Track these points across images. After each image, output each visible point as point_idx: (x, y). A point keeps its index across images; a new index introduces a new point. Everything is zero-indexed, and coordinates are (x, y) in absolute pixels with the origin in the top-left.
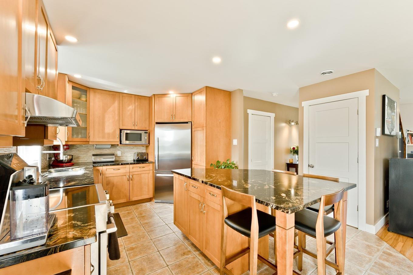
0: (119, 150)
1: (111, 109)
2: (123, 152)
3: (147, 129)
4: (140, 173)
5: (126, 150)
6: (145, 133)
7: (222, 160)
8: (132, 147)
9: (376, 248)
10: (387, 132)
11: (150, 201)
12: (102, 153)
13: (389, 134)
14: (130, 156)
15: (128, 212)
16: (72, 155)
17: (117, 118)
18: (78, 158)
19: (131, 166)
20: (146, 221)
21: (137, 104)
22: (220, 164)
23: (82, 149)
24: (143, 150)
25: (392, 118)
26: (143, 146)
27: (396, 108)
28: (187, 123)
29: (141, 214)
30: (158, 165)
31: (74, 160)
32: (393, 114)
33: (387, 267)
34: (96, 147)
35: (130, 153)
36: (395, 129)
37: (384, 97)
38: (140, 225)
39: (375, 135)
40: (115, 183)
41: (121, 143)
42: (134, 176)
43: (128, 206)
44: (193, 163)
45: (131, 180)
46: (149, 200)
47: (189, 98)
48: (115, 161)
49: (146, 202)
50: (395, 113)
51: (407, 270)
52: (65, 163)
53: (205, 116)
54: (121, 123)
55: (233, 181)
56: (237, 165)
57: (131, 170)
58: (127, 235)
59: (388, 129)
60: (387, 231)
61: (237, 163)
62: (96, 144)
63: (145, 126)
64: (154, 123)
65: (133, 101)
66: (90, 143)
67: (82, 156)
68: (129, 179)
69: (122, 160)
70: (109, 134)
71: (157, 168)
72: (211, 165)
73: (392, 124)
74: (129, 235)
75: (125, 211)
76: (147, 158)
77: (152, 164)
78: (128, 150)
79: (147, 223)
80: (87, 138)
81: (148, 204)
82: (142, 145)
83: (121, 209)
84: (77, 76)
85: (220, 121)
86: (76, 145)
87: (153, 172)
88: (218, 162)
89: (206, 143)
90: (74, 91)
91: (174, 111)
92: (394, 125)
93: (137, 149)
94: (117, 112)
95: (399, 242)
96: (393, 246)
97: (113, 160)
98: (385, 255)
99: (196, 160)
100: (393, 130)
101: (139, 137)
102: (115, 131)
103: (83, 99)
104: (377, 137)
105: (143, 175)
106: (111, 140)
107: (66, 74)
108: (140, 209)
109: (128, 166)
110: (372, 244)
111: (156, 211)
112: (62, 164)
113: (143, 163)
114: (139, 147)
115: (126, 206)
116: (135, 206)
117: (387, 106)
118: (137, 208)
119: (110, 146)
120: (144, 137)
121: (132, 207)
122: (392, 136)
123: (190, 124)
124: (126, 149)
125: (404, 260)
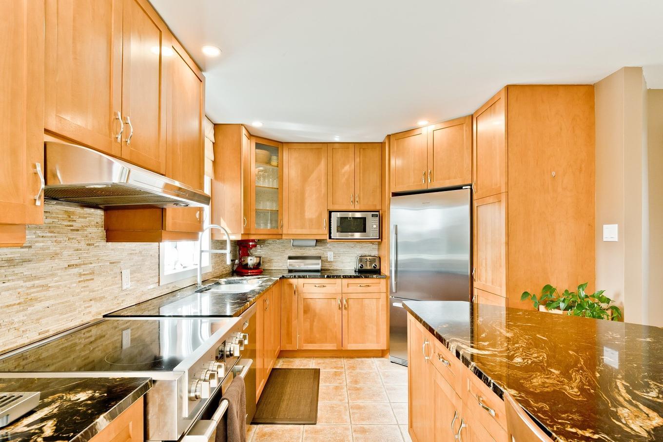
0: (330, 250)
1: (314, 175)
2: (337, 254)
3: (378, 208)
4: (361, 296)
5: (342, 250)
6: (373, 216)
7: (561, 283)
8: (351, 244)
11: (382, 357)
12: (304, 255)
14: (349, 262)
15: (336, 372)
16: (260, 257)
17: (323, 190)
18: (270, 261)
19: (346, 281)
20: (360, 402)
21: (358, 160)
22: (554, 296)
23: (275, 247)
24: (370, 251)
26: (372, 243)
28: (460, 188)
29: (356, 382)
30: (396, 284)
31: (266, 265)
34: (294, 245)
35: (349, 256)
38: (345, 407)
40: (317, 311)
41: (330, 238)
42: (350, 302)
43: (340, 357)
44: (475, 284)
45: (345, 308)
46: (380, 354)
47: (466, 128)
48: (322, 270)
49: (373, 357)
52: (251, 269)
53: (504, 165)
54: (330, 199)
55: (605, 348)
56: (617, 304)
57: (345, 290)
58: (315, 424)
61: (617, 295)
62: (294, 238)
63: (372, 203)
64: (388, 194)
65: (352, 155)
66: (284, 237)
67: (275, 259)
68: (341, 306)
69: (335, 268)
70: (311, 220)
71: (394, 291)
72: (522, 296)
74: (318, 426)
75: (332, 368)
76: (378, 268)
77: (385, 280)
78: (345, 250)
79: (359, 408)
80: (279, 228)
81: (376, 362)
82: (371, 241)
83: (327, 360)
84: (257, 124)
85: (554, 174)
86: (268, 240)
87: (387, 297)
88: (548, 289)
89: (508, 235)
90: (259, 151)
91: (430, 165)
93: (362, 247)
94: (323, 181)
97: (318, 267)
99: (483, 279)
101: (361, 225)
102: (320, 215)
103: (274, 163)
105: (366, 302)
106: (315, 231)
107: (242, 125)
108: (358, 371)
109: (338, 281)
111: (386, 382)
112: (246, 271)
113: (366, 277)
114: (366, 245)
115: (337, 357)
116: (352, 361)
118: (353, 367)
119: (314, 243)
120: (372, 224)
121: (344, 362)
123: (466, 192)
124: (341, 248)
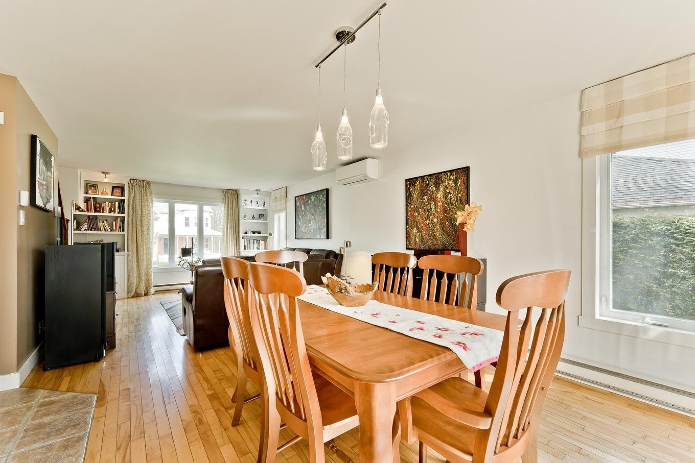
9: (23, 408)
10: (39, 202)
13: (43, 206)
25: (47, 180)
27: (53, 166)
32: (49, 173)
33: (49, 423)
36: (51, 200)
37: (33, 139)
39: (18, 204)
50: (52, 173)
51: (81, 407)
59: (42, 197)
60: (43, 372)
73: (48, 190)
92: (51, 193)
95: (64, 378)
96: (55, 389)
98: (43, 408)
100: (48, 201)
104: (21, 207)
110: (15, 406)
117: (40, 156)
122: (47, 211)
125: (75, 397)
